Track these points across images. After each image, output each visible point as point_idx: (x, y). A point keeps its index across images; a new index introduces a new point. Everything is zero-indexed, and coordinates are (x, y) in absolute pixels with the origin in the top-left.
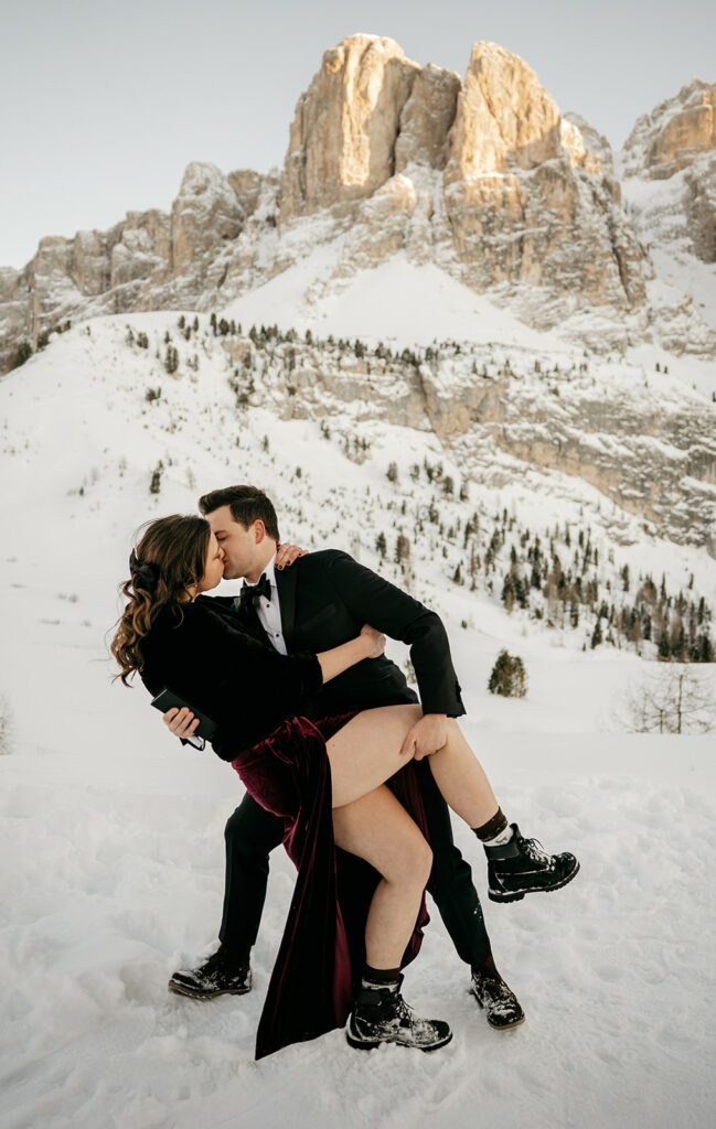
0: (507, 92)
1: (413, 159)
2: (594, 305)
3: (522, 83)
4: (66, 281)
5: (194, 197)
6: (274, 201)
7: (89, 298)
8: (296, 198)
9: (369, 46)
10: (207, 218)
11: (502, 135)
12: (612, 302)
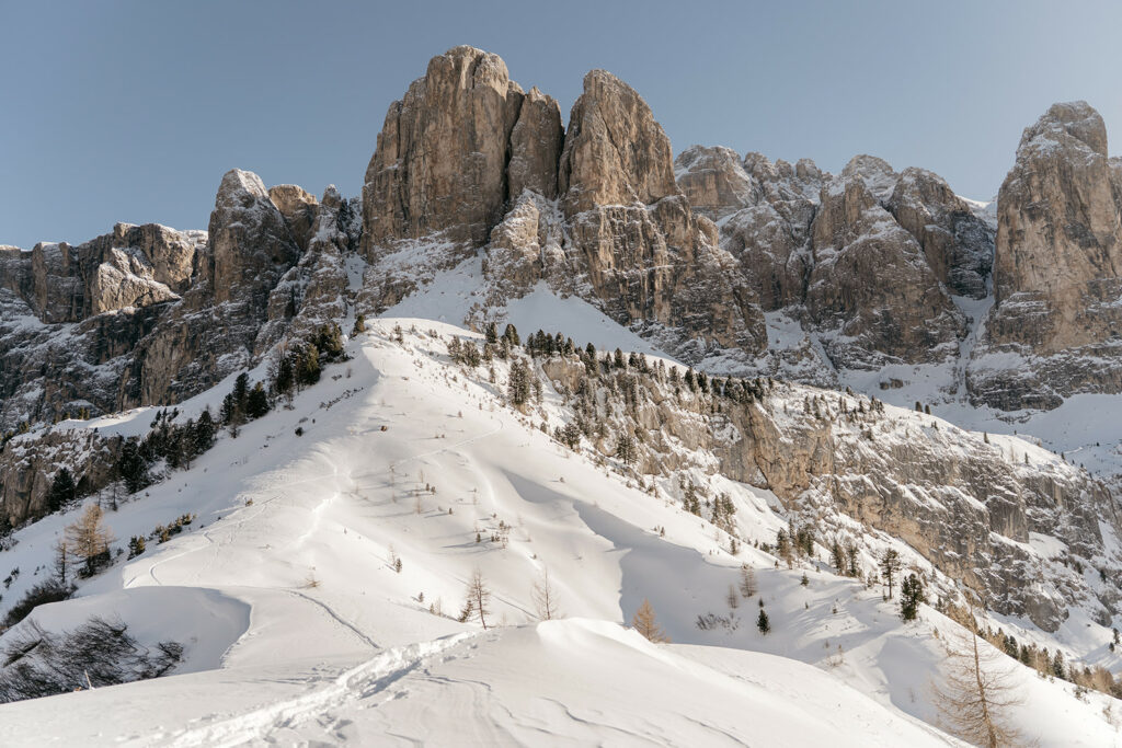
0: (626, 123)
1: (528, 185)
2: (723, 347)
3: (639, 116)
4: (18, 302)
5: (243, 208)
6: (335, 224)
7: (52, 326)
8: (396, 215)
9: (479, 60)
10: (256, 236)
11: (623, 169)
12: (740, 344)
